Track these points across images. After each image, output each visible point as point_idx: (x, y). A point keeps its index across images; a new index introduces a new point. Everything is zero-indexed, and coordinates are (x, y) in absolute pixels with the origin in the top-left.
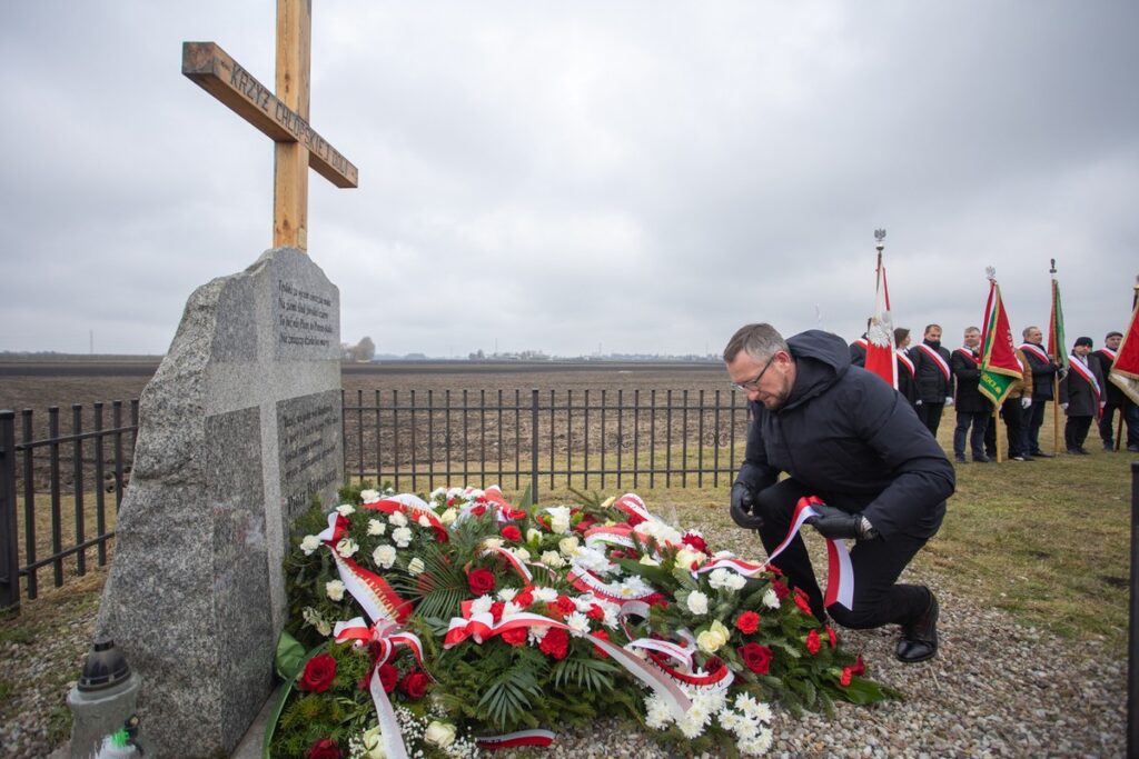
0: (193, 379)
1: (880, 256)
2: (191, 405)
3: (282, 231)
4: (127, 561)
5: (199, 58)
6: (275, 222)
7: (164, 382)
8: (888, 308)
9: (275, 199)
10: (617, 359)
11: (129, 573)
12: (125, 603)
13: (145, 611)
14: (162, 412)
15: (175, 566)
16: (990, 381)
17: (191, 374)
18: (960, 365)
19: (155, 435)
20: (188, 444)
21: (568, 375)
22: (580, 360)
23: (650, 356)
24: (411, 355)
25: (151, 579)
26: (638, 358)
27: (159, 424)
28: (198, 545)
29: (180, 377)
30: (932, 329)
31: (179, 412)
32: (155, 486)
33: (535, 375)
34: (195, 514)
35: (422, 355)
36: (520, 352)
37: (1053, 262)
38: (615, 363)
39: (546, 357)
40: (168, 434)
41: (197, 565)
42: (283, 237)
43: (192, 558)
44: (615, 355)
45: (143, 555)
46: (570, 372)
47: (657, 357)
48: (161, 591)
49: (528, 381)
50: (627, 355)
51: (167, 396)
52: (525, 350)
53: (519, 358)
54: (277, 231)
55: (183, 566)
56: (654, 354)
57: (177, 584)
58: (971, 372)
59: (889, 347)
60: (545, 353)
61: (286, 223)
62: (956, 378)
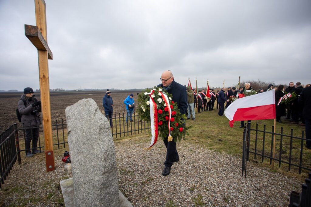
0: (113, 147)
2: (114, 153)
3: (43, 78)
4: (103, 194)
5: (32, 31)
6: (40, 75)
7: (108, 150)
9: (39, 68)
10: (86, 90)
11: (104, 196)
12: (103, 204)
13: (107, 204)
14: (108, 157)
15: (112, 191)
17: (112, 146)
19: (107, 163)
20: (114, 162)
21: (74, 96)
22: (75, 91)
23: (96, 89)
25: (107, 196)
26: (93, 90)
27: (108, 160)
28: (115, 184)
29: (110, 147)
31: (111, 156)
32: (107, 174)
33: (63, 96)
34: (114, 178)
36: (55, 89)
38: (86, 91)
39: (64, 90)
40: (109, 161)
41: (116, 189)
42: (43, 80)
43: (114, 188)
44: (85, 89)
45: (105, 191)
46: (73, 95)
47: (98, 89)
48: (110, 197)
49: (62, 99)
50: (89, 89)
51: (109, 153)
52: (57, 88)
53: (55, 91)
54: (41, 78)
55: (113, 190)
56: (97, 89)
57: (112, 195)
60: (63, 89)
61: (44, 76)
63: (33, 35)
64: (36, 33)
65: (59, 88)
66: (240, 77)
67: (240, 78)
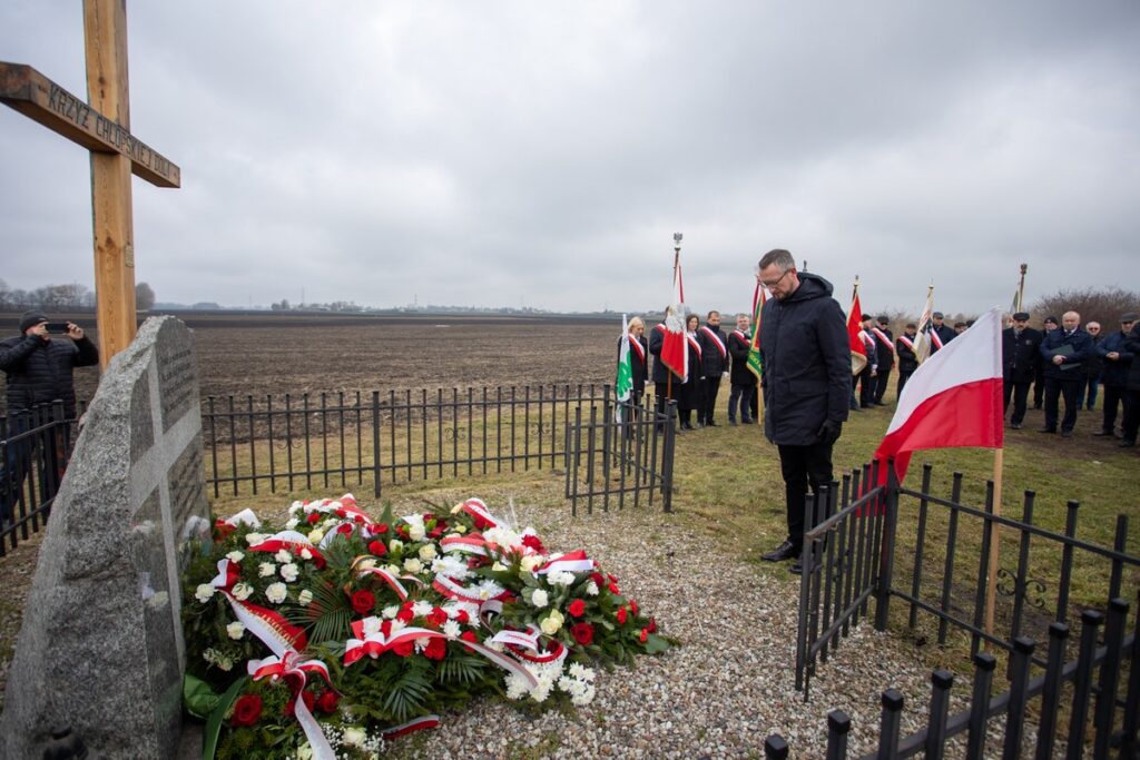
0: (118, 486)
1: (677, 256)
2: (118, 510)
3: (105, 249)
4: (60, 653)
6: (96, 238)
7: (90, 493)
8: (682, 301)
9: (94, 214)
10: (433, 311)
11: (64, 663)
12: (60, 690)
13: (82, 693)
14: (89, 519)
15: (109, 648)
16: (755, 360)
17: (115, 482)
18: (735, 347)
19: (83, 540)
20: (118, 544)
21: (383, 330)
22: (395, 312)
23: (466, 308)
24: (200, 304)
25: (86, 664)
26: (455, 310)
27: (87, 530)
28: (130, 627)
29: (104, 486)
30: (713, 315)
31: (107, 518)
32: (86, 584)
33: (347, 329)
34: (125, 601)
35: (215, 305)
36: (330, 303)
37: (805, 263)
38: (432, 315)
39: (358, 309)
40: (97, 537)
41: (131, 643)
42: (107, 255)
43: (125, 639)
44: (431, 307)
45: (76, 645)
46: (385, 326)
47: (473, 309)
48: (96, 672)
49: (342, 337)
50: (443, 308)
51: (94, 505)
52: (336, 301)
53: (329, 309)
54: (98, 249)
55: (116, 647)
56: (470, 306)
57: (113, 663)
58: (742, 352)
59: (682, 334)
60: (358, 304)
61: (109, 241)
62: (731, 358)
63: (14, 94)
64: (24, 86)
65: (343, 300)
66: (1024, 268)
67: (1024, 273)
